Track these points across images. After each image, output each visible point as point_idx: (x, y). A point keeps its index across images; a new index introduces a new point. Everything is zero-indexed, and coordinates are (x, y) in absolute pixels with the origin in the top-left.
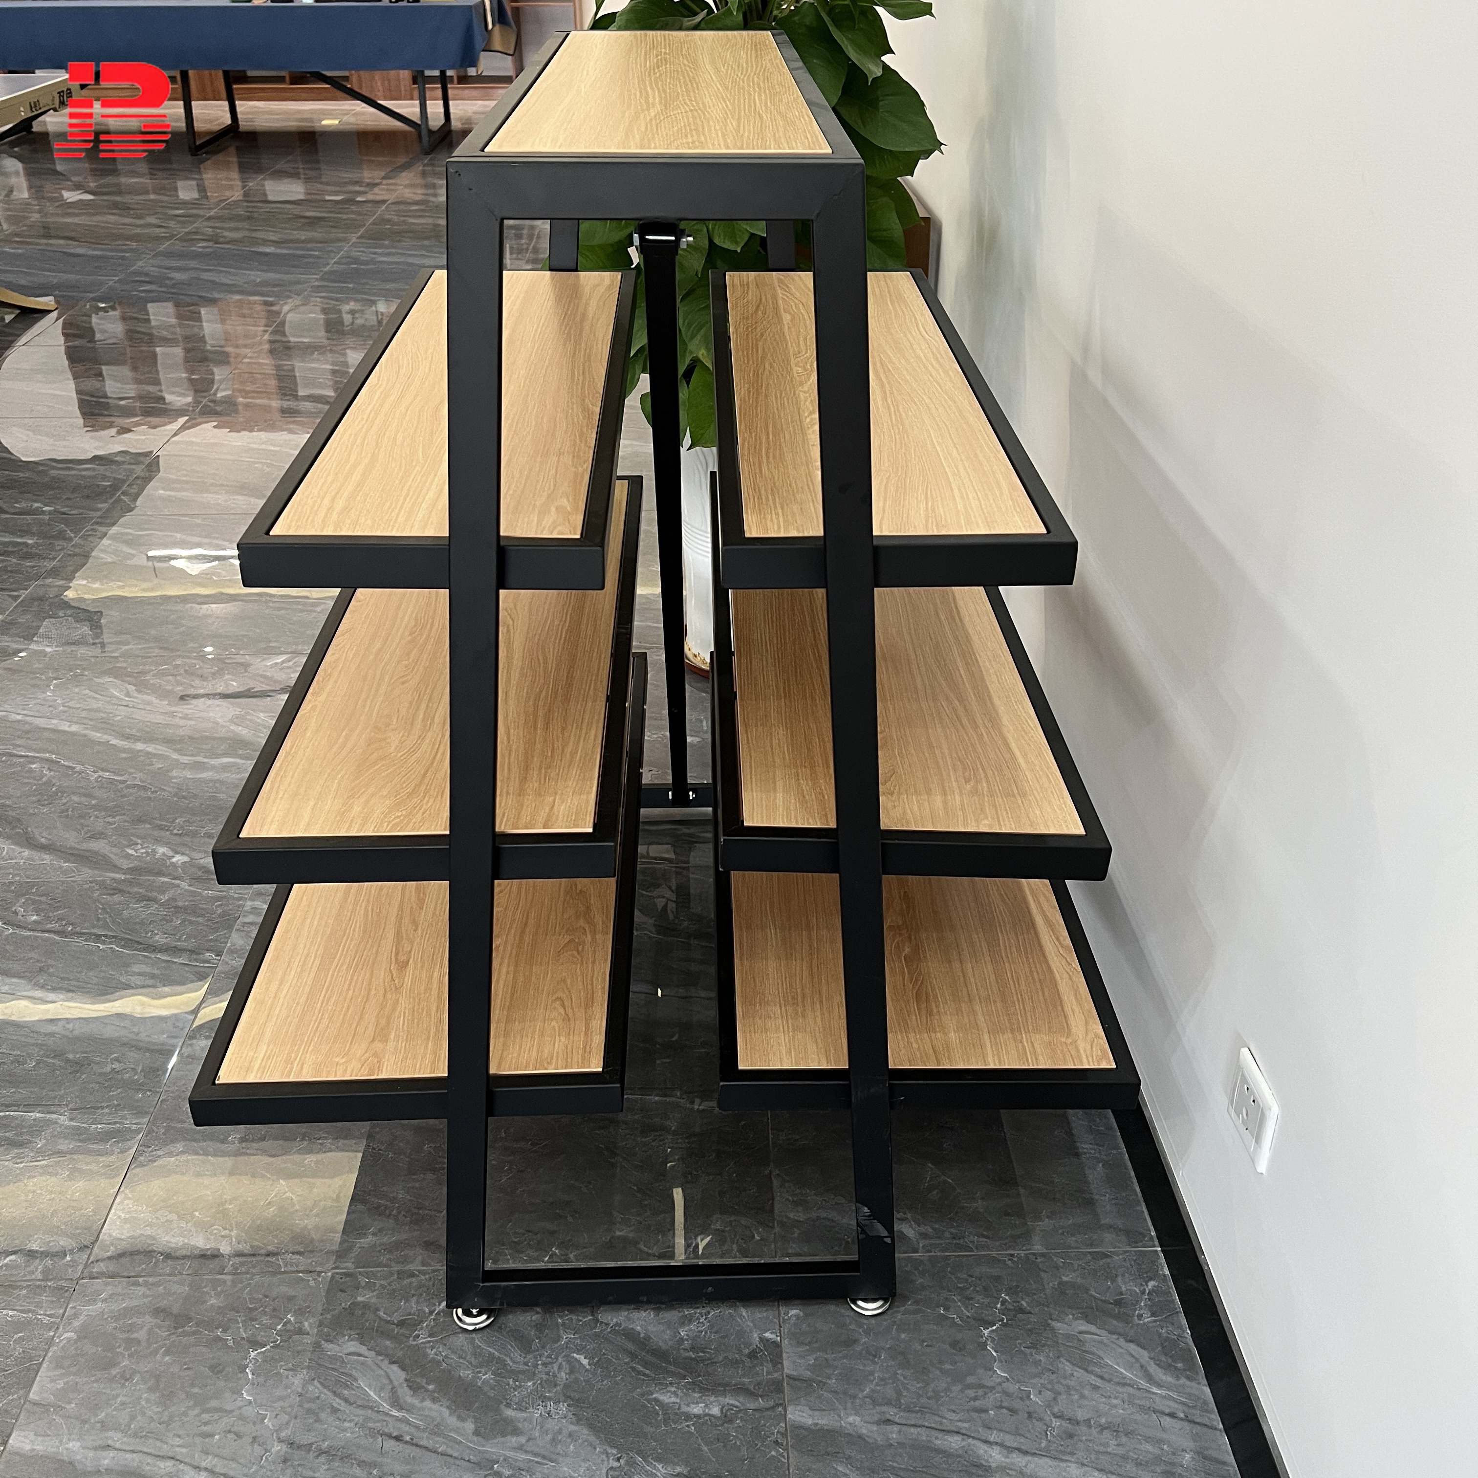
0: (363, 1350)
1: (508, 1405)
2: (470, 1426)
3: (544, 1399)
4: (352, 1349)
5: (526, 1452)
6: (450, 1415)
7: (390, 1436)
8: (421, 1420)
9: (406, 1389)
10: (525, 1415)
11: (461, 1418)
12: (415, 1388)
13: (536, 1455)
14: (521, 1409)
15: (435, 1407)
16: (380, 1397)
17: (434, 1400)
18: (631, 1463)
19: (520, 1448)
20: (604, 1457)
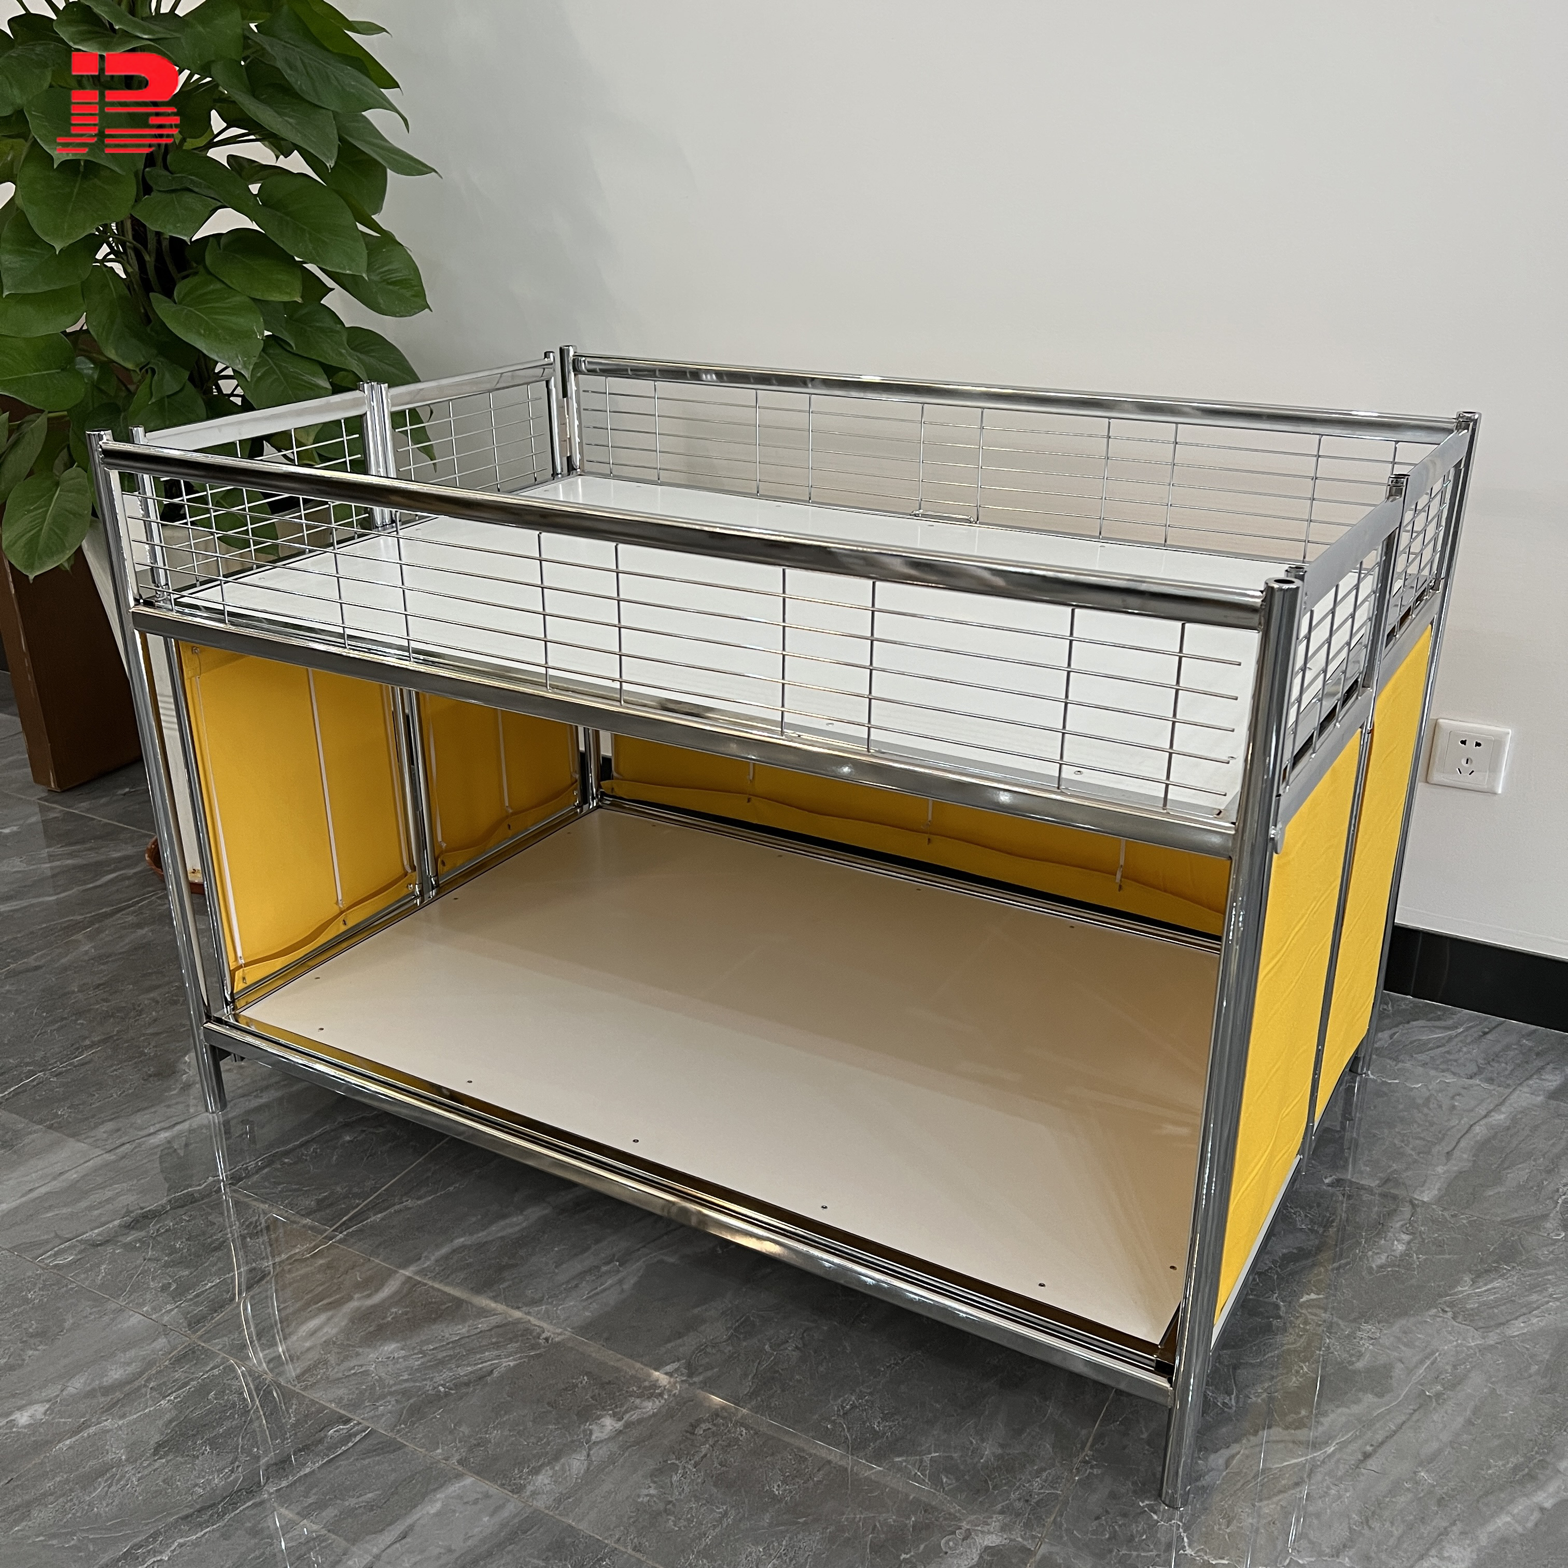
0: (1225, 1453)
1: (1352, 1363)
2: (1369, 1398)
3: (1352, 1336)
4: (1221, 1462)
5: (1416, 1367)
6: (1348, 1408)
7: (1361, 1461)
8: (1347, 1432)
9: (1298, 1432)
10: (1367, 1356)
11: (1358, 1401)
12: (1300, 1424)
13: (1422, 1362)
14: (1360, 1355)
15: (1332, 1416)
16: (1302, 1456)
17: (1325, 1414)
18: (1451, 1305)
19: (1410, 1371)
20: (1438, 1319)
